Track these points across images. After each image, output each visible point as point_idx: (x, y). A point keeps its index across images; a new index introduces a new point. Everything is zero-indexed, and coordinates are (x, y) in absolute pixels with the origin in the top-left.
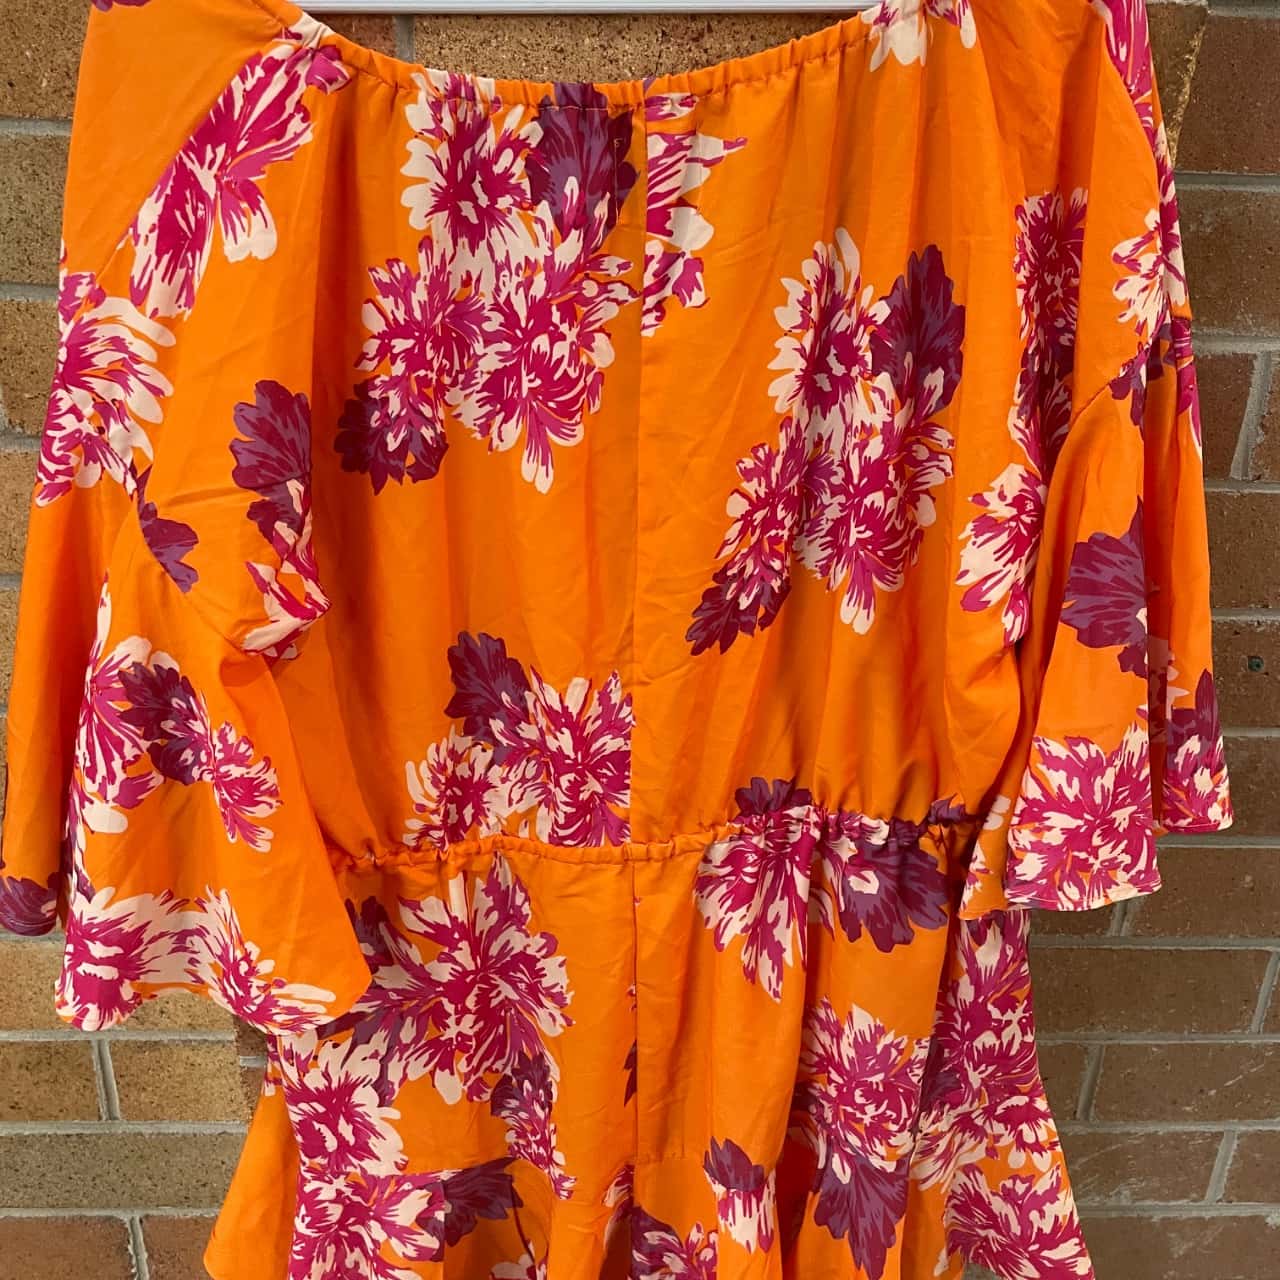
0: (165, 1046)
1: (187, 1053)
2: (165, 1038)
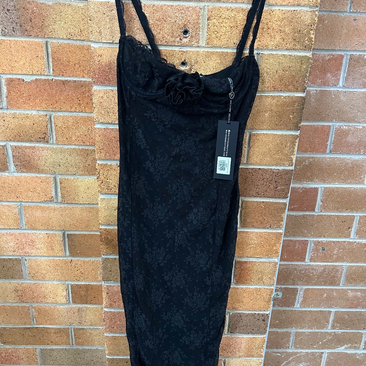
0: (85, 329)
1: (90, 331)
2: (85, 327)
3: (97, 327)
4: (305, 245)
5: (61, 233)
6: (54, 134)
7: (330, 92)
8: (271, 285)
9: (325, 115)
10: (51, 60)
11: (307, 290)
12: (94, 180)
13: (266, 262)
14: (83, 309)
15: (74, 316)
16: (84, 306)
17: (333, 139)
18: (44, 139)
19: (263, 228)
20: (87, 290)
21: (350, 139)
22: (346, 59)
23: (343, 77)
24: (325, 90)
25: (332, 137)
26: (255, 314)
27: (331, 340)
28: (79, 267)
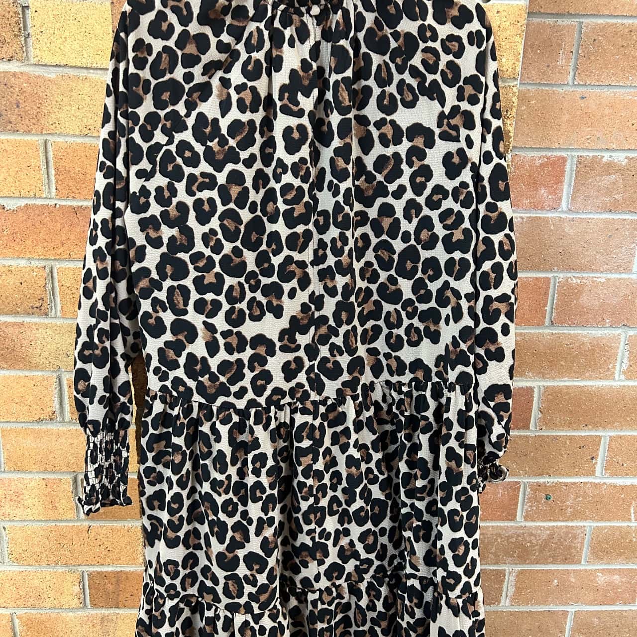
4: (515, 491)
5: (69, 478)
6: (58, 299)
7: (546, 220)
9: (539, 259)
10: (52, 171)
11: (521, 572)
14: (110, 618)
15: (93, 632)
16: (112, 611)
17: (555, 301)
18: (40, 309)
20: (118, 582)
21: (585, 300)
22: (572, 164)
23: (568, 194)
24: (536, 217)
25: (552, 298)
28: (103, 540)
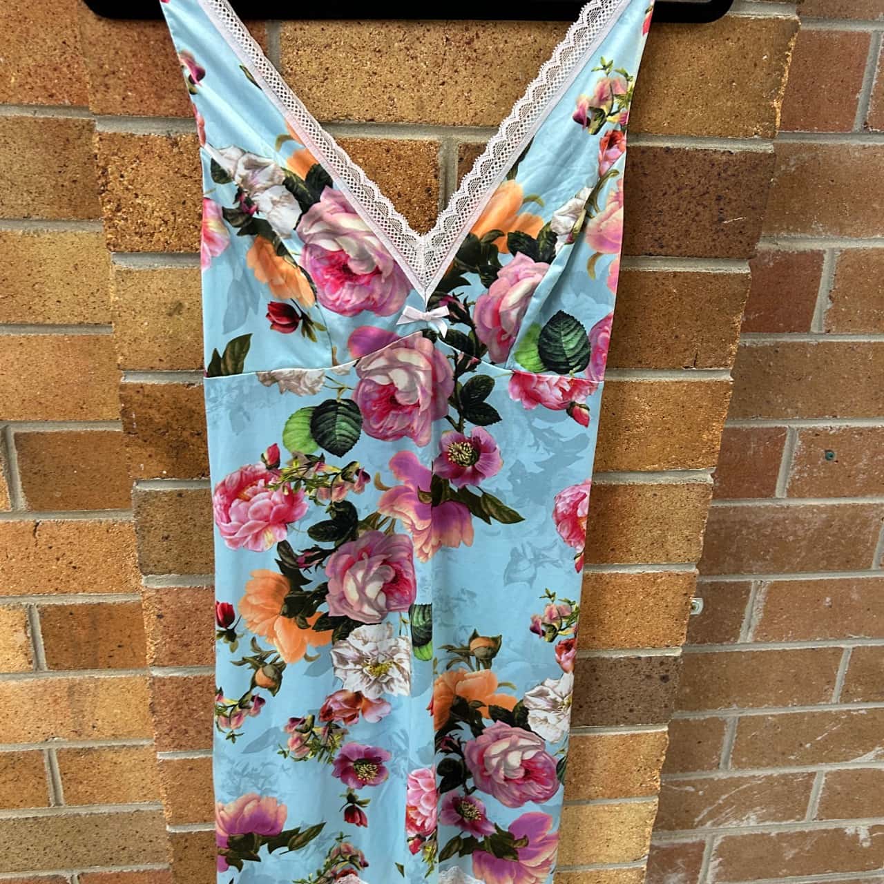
0: (96, 751)
1: (111, 755)
2: (96, 746)
3: (134, 743)
4: (776, 444)
8: (690, 564)
11: (775, 586)
12: (93, 236)
13: (676, 486)
14: (84, 688)
15: (55, 712)
16: (87, 676)
17: (875, 82)
19: (674, 368)
20: (94, 625)
25: (870, 80)
26: (639, 658)
27: (838, 734)
28: (62, 547)
